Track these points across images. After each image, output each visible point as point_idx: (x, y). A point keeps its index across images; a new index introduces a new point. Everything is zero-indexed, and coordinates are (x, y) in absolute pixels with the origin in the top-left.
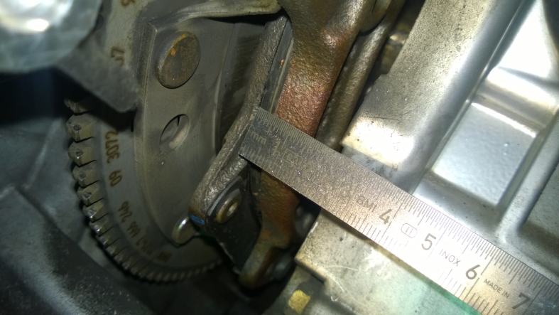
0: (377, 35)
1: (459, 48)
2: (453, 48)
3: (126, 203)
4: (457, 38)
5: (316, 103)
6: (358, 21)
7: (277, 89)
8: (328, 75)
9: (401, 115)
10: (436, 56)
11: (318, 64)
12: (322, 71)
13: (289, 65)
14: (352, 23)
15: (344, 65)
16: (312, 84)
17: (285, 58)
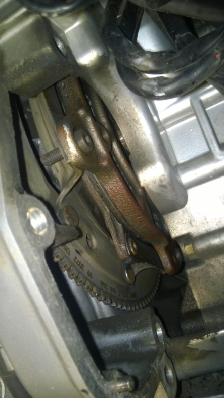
0: (115, 146)
1: (140, 125)
2: (139, 126)
3: (101, 281)
4: (137, 122)
5: (121, 184)
6: (105, 150)
7: (105, 194)
8: (115, 173)
9: (147, 160)
10: (137, 133)
11: (109, 173)
12: (112, 174)
13: (101, 183)
14: (104, 152)
15: (116, 166)
16: (113, 180)
17: (97, 183)
